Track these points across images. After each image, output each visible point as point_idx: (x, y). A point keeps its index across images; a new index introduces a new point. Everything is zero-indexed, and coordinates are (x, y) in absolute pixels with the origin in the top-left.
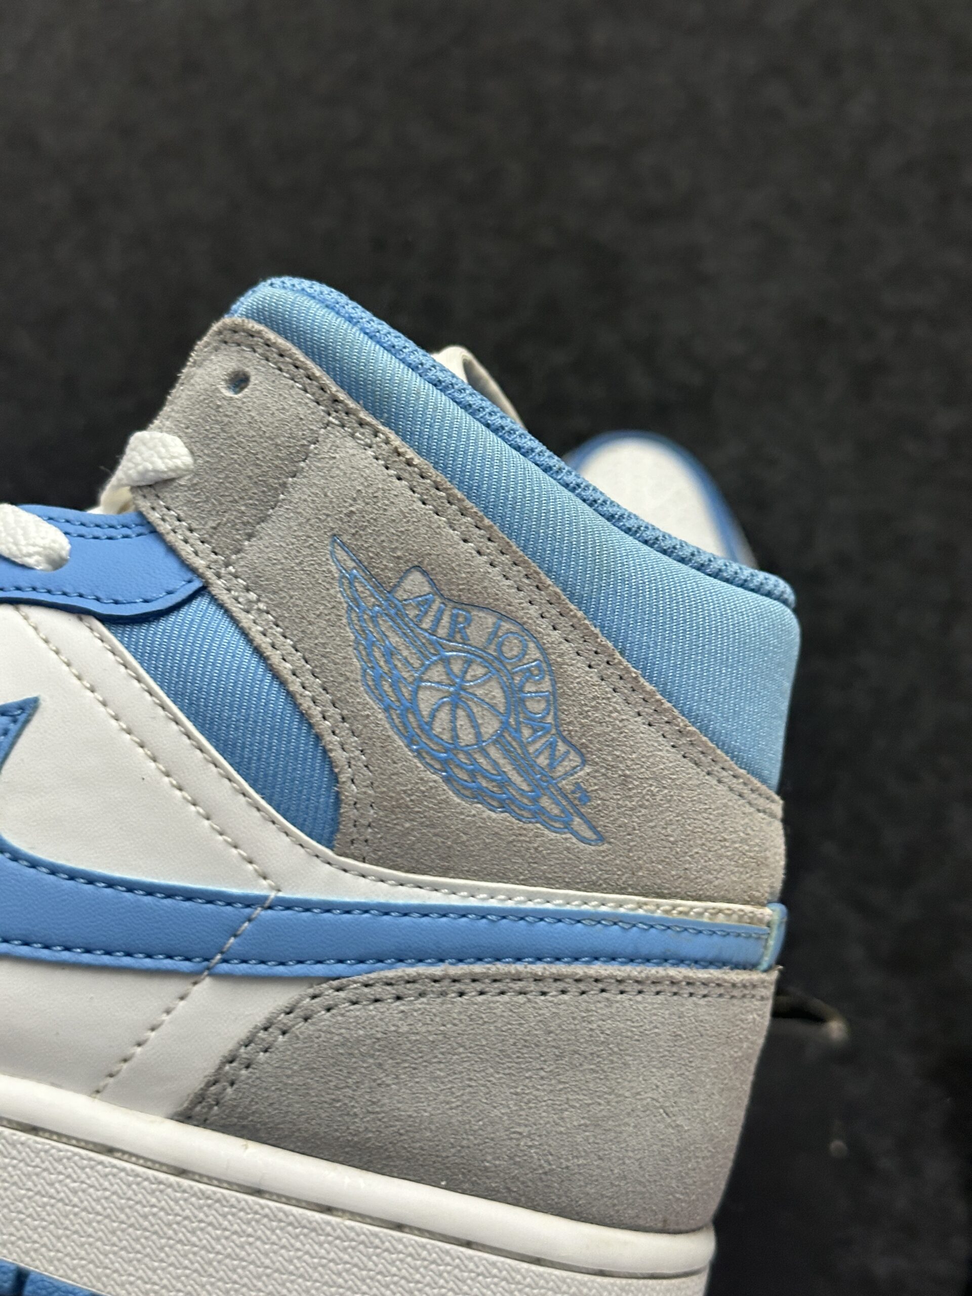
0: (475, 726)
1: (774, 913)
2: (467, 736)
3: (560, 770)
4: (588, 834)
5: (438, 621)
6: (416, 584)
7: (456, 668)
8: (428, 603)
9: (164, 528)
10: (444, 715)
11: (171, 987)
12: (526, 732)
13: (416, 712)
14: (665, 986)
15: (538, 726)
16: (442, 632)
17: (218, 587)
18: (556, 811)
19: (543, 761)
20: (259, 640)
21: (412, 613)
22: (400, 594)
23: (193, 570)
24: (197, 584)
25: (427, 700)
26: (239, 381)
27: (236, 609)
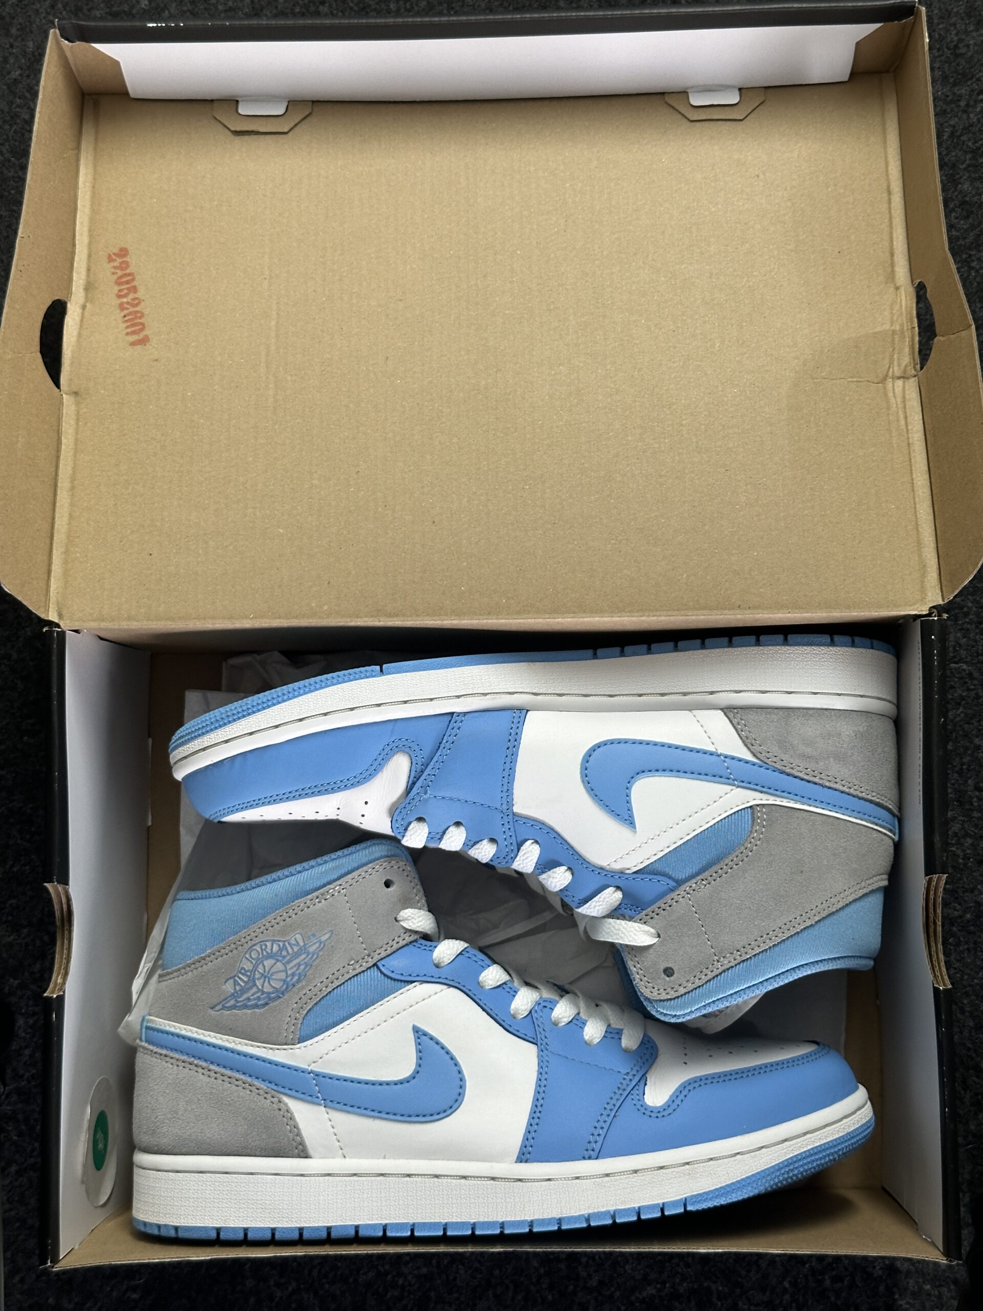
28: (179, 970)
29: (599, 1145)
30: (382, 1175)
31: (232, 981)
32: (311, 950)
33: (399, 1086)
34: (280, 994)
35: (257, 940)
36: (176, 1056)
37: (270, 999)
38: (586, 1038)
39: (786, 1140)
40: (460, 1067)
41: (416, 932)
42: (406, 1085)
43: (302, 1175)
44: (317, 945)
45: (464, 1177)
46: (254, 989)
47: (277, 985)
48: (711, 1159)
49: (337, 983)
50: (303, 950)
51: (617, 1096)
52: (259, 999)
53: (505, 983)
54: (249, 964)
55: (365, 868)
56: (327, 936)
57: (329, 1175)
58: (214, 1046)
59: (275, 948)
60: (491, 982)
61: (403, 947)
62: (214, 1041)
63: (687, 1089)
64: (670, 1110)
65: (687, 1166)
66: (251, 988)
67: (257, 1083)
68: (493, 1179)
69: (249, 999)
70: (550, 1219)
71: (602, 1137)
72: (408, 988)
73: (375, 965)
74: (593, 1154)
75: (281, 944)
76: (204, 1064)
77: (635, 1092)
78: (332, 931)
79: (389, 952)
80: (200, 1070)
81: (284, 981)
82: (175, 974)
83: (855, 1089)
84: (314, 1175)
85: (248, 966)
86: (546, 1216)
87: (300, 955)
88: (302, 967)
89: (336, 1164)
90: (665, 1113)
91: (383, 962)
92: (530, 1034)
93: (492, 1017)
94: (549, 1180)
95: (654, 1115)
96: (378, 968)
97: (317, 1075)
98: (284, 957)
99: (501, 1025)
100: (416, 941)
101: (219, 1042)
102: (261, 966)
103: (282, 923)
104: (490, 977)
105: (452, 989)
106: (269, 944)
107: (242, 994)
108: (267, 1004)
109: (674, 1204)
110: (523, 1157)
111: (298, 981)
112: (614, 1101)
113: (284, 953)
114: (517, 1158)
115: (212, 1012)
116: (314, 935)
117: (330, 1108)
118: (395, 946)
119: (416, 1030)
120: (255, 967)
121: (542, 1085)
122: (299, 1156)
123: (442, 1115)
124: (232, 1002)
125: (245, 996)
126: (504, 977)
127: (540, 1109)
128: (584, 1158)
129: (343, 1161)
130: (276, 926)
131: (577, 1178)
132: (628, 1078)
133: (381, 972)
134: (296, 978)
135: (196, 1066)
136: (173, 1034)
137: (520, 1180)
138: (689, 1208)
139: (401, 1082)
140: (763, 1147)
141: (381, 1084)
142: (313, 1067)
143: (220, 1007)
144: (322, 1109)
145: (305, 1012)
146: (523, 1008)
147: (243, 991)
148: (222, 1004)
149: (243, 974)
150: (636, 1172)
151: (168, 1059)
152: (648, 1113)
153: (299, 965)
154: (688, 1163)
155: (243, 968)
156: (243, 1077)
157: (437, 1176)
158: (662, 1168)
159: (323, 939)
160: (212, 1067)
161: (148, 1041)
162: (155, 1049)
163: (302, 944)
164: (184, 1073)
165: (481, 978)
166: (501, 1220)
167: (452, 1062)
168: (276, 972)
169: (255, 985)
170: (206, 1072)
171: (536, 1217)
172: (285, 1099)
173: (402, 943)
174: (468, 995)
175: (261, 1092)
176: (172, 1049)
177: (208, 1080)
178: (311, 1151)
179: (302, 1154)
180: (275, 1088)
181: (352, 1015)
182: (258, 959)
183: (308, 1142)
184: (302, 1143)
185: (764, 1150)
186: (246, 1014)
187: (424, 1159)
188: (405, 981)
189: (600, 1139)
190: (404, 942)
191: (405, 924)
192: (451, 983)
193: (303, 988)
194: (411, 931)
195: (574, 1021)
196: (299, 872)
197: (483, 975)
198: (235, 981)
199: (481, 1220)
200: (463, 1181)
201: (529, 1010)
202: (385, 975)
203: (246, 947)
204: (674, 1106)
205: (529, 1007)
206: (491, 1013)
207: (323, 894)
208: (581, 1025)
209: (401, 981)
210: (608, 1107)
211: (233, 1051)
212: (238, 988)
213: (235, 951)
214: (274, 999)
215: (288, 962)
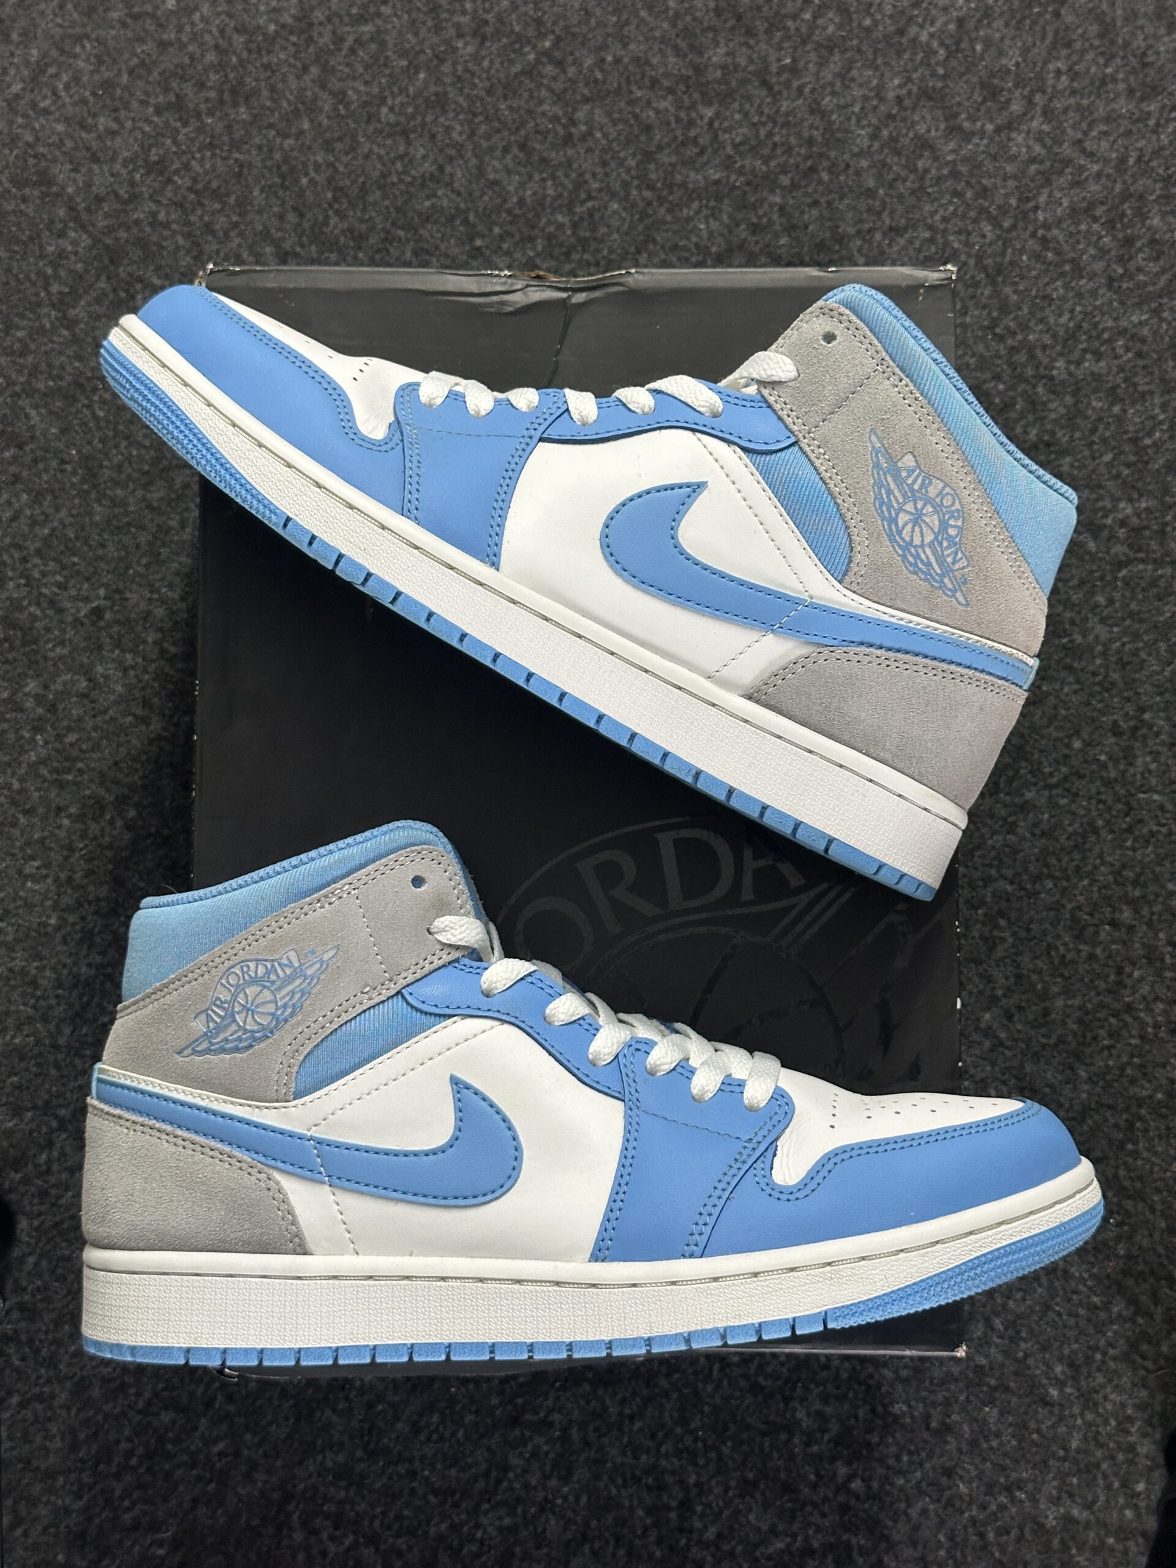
0: (922, 536)
1: (1034, 663)
2: (917, 541)
3: (957, 566)
4: (963, 602)
5: (914, 482)
6: (909, 461)
7: (919, 506)
8: (913, 471)
9: (777, 407)
10: (909, 527)
11: (754, 635)
12: (945, 544)
13: (897, 525)
14: (981, 684)
15: (952, 543)
16: (916, 487)
17: (804, 443)
18: (950, 586)
19: (949, 560)
20: (824, 474)
21: (904, 474)
22: (900, 464)
23: (792, 432)
24: (793, 440)
25: (903, 518)
26: (829, 338)
27: (812, 456)
28: (137, 1002)
29: (705, 1238)
30: (407, 1278)
31: (203, 1016)
32: (309, 972)
33: (431, 1157)
34: (267, 1033)
35: (236, 960)
36: (134, 1117)
37: (255, 1039)
38: (695, 1092)
39: (971, 1233)
40: (515, 1131)
41: (458, 948)
42: (440, 1155)
43: (299, 1278)
44: (317, 966)
45: (519, 1282)
46: (234, 1027)
47: (264, 1021)
48: (863, 1258)
49: (345, 1018)
50: (298, 973)
51: (733, 1171)
52: (240, 1039)
53: (583, 1018)
54: (226, 993)
55: (384, 860)
56: (331, 953)
57: (335, 1277)
58: (183, 1104)
59: (261, 970)
60: (562, 1017)
61: (439, 968)
62: (181, 1097)
63: (832, 1162)
64: (807, 1191)
65: (828, 1268)
66: (230, 1024)
67: (237, 1153)
68: (557, 1283)
69: (226, 1040)
70: (635, 1339)
71: (709, 1228)
72: (444, 1024)
73: (399, 993)
74: (697, 1250)
75: (269, 965)
76: (169, 1128)
77: (759, 1165)
78: (338, 947)
79: (418, 975)
80: (163, 1136)
81: (273, 1014)
82: (134, 1008)
83: (1075, 1164)
84: (314, 1278)
85: (224, 996)
86: (631, 1334)
87: (294, 980)
88: (298, 996)
89: (346, 1262)
90: (800, 1195)
91: (409, 989)
92: (616, 1086)
93: (561, 1064)
94: (634, 1285)
95: (784, 1197)
96: (403, 997)
97: (320, 1142)
98: (273, 982)
99: (574, 1075)
100: (457, 960)
101: (189, 1099)
102: (242, 995)
103: (270, 936)
104: (561, 1009)
105: (506, 1026)
106: (252, 965)
107: (217, 1034)
108: (251, 1046)
109: (810, 1319)
110: (599, 1254)
111: (292, 1015)
112: (727, 1178)
113: (273, 977)
114: (592, 1255)
115: (179, 1059)
116: (313, 952)
117: (336, 1187)
118: (428, 968)
119: (455, 1081)
120: (235, 997)
121: (629, 1156)
122: (295, 1252)
123: (489, 1197)
124: (205, 1045)
125: (222, 1036)
126: (583, 1010)
127: (624, 1188)
128: (684, 1256)
129: (354, 1259)
130: (262, 940)
131: (674, 1283)
132: (750, 1146)
133: (408, 1003)
134: (290, 1010)
135: (159, 1131)
136: (129, 1088)
137: (594, 1286)
138: (831, 1326)
139: (434, 1152)
140: (937, 1242)
141: (406, 1154)
142: (314, 1132)
143: (189, 1051)
144: (327, 1188)
145: (301, 1058)
146: (606, 1051)
147: (219, 1029)
148: (191, 1047)
149: (218, 1006)
150: (755, 1275)
151: (122, 1122)
152: (776, 1194)
153: (293, 993)
154: (829, 1264)
155: (218, 999)
156: (219, 1145)
157: (481, 1280)
158: (793, 1270)
159: (326, 957)
160: (179, 1132)
161: (100, 1098)
162: (106, 1108)
163: (296, 964)
164: (142, 1139)
165: (548, 1011)
166: (568, 1341)
167: (503, 1125)
168: (263, 1003)
169: (235, 1021)
170: (171, 1139)
171: (616, 1336)
172: (277, 1175)
173: (437, 963)
174: (528, 1034)
175: (245, 1166)
176: (128, 1109)
177: (174, 1149)
178: (311, 1246)
179: (299, 1250)
180: (263, 1159)
181: (368, 1061)
182: (237, 986)
183: (307, 1234)
184: (298, 1235)
185: (939, 1246)
186: (222, 1060)
187: (462, 1256)
188: (440, 1015)
189: (707, 1230)
190: (441, 962)
191: (441, 938)
192: (504, 1017)
193: (298, 1023)
194: (450, 945)
195: (679, 1069)
196: (295, 867)
197: (551, 1006)
198: (208, 1015)
199: (541, 1339)
200: (517, 1286)
201: (614, 1053)
202: (412, 1007)
203: (222, 968)
204: (813, 1185)
205: (615, 1050)
206: (561, 1058)
207: (326, 897)
208: (688, 1074)
209: (435, 1015)
210: (721, 1186)
211: (207, 1111)
212: (211, 1025)
213: (206, 976)
214: (260, 1040)
215: (279, 989)
